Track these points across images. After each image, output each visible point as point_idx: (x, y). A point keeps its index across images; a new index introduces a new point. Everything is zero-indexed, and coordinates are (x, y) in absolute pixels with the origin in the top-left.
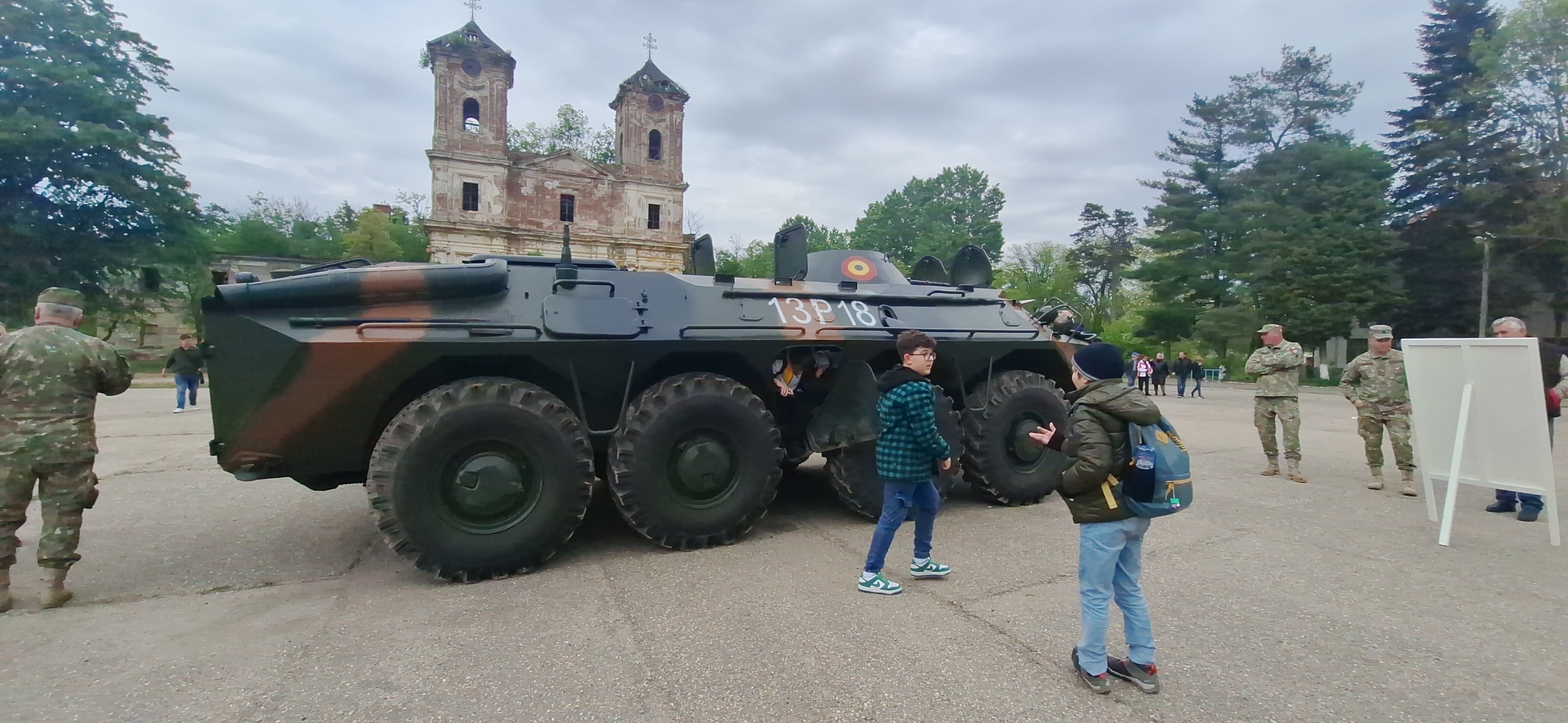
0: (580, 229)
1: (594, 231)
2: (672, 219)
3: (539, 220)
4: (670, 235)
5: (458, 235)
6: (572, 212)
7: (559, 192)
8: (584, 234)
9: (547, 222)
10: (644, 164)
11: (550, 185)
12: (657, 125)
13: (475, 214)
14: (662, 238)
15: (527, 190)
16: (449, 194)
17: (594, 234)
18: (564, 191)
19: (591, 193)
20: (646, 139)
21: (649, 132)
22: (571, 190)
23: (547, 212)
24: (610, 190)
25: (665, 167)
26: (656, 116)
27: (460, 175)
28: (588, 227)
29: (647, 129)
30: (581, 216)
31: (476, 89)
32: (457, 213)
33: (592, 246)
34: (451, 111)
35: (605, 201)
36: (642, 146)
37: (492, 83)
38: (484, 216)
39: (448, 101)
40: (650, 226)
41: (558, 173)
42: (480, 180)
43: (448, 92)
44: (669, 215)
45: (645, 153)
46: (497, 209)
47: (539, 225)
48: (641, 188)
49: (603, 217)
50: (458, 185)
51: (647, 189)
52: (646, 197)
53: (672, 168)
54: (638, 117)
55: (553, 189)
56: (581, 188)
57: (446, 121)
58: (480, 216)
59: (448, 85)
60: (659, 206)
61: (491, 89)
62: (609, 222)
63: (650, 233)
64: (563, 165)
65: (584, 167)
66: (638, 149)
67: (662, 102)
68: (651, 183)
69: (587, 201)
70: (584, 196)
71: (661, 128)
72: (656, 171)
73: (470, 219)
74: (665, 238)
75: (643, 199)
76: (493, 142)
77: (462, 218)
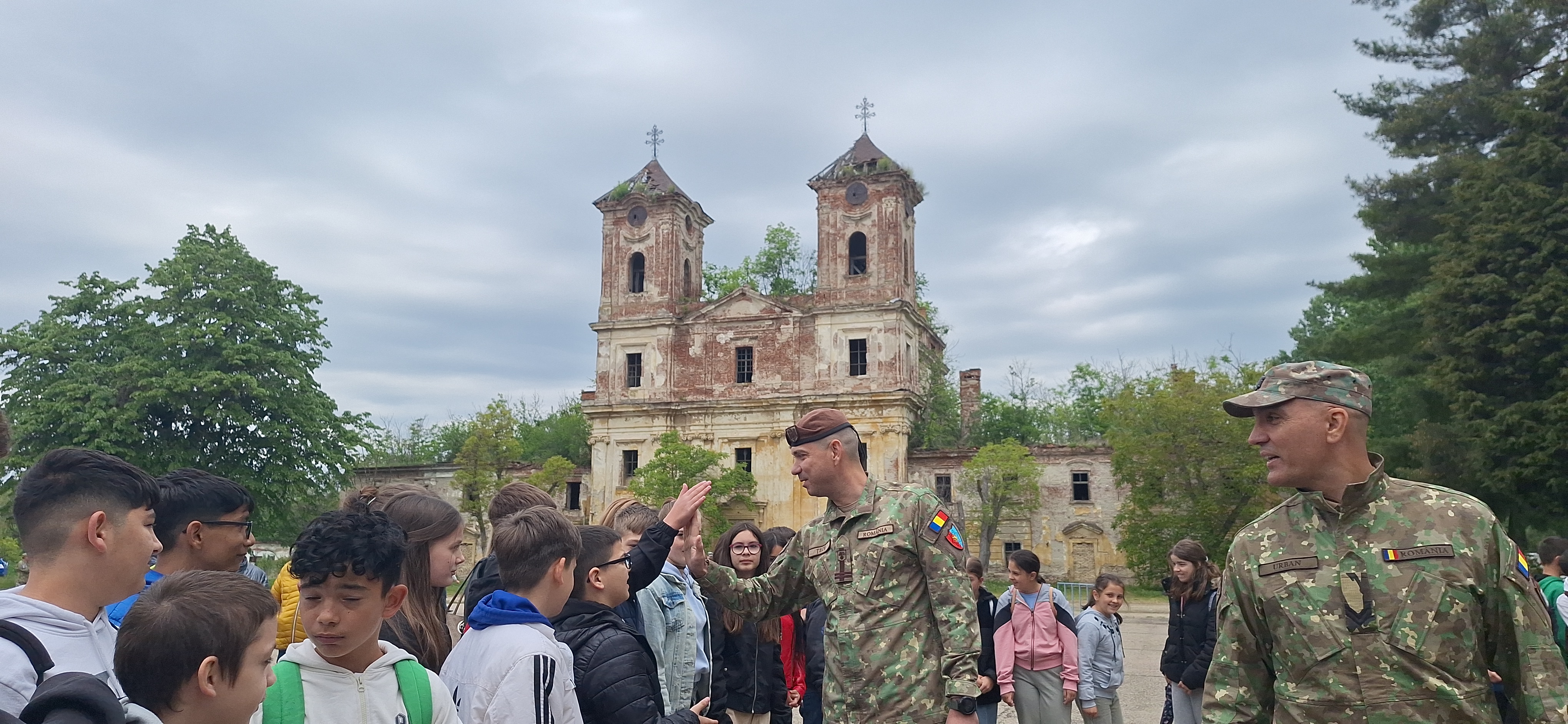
0: (759, 390)
1: (777, 391)
2: (883, 357)
3: (708, 387)
4: (881, 381)
5: (619, 419)
6: (750, 369)
7: (733, 346)
8: (764, 397)
9: (718, 388)
10: (841, 284)
11: (723, 338)
12: (860, 225)
13: (636, 391)
14: (868, 388)
15: (695, 350)
16: (612, 371)
17: (777, 395)
18: (740, 343)
19: (773, 340)
20: (843, 248)
21: (847, 238)
22: (747, 340)
23: (719, 373)
24: (797, 330)
25: (873, 281)
26: (857, 213)
27: (624, 346)
28: (770, 386)
29: (844, 235)
30: (761, 372)
31: (641, 240)
32: (618, 392)
33: (773, 412)
34: (617, 272)
35: (790, 346)
36: (839, 260)
37: (657, 229)
38: (646, 392)
39: (614, 262)
40: (853, 372)
41: (731, 320)
42: (643, 347)
43: (614, 252)
44: (880, 350)
45: (842, 268)
46: (660, 380)
47: (709, 392)
48: (837, 319)
49: (786, 369)
50: (621, 358)
51: (847, 318)
52: (844, 331)
53: (882, 281)
54: (832, 221)
55: (726, 343)
56: (760, 334)
57: (610, 287)
58: (641, 393)
59: (614, 244)
60: (865, 340)
61: (657, 235)
62: (796, 375)
63: (851, 383)
64: (739, 309)
65: (764, 305)
66: (832, 266)
67: (866, 190)
68: (850, 309)
69: (770, 352)
70: (765, 345)
71: (867, 228)
72: (858, 291)
73: (631, 398)
74: (874, 387)
75: (840, 334)
76: (658, 299)
77: (623, 398)
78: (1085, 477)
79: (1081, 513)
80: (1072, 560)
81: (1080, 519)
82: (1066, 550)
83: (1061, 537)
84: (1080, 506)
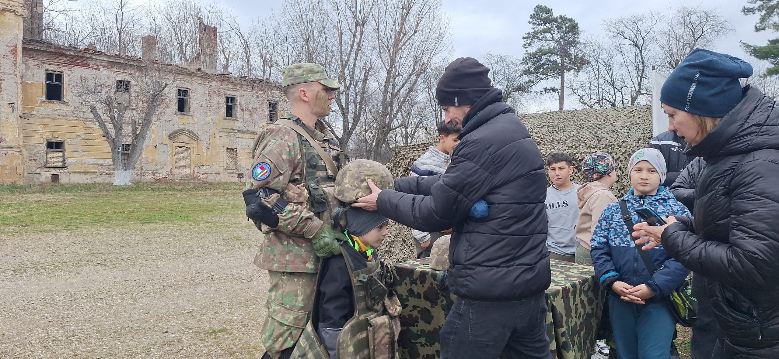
78: (186, 92)
79: (183, 122)
80: (174, 160)
81: (182, 127)
82: (170, 152)
83: (168, 141)
84: (182, 116)
